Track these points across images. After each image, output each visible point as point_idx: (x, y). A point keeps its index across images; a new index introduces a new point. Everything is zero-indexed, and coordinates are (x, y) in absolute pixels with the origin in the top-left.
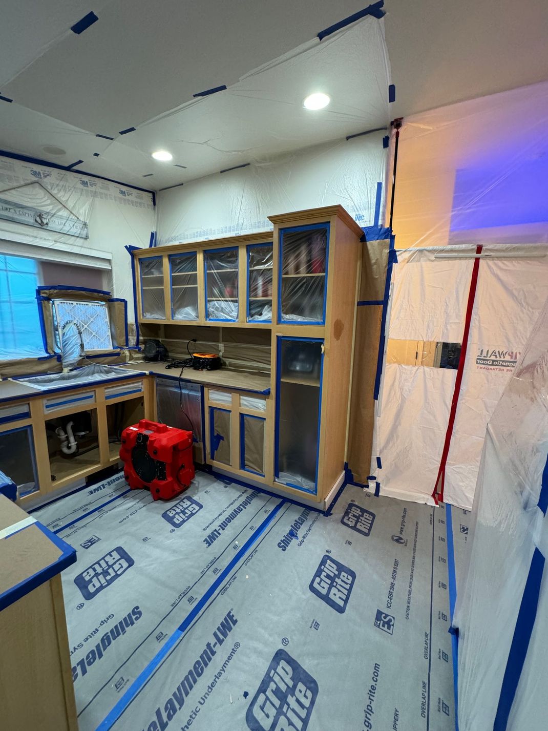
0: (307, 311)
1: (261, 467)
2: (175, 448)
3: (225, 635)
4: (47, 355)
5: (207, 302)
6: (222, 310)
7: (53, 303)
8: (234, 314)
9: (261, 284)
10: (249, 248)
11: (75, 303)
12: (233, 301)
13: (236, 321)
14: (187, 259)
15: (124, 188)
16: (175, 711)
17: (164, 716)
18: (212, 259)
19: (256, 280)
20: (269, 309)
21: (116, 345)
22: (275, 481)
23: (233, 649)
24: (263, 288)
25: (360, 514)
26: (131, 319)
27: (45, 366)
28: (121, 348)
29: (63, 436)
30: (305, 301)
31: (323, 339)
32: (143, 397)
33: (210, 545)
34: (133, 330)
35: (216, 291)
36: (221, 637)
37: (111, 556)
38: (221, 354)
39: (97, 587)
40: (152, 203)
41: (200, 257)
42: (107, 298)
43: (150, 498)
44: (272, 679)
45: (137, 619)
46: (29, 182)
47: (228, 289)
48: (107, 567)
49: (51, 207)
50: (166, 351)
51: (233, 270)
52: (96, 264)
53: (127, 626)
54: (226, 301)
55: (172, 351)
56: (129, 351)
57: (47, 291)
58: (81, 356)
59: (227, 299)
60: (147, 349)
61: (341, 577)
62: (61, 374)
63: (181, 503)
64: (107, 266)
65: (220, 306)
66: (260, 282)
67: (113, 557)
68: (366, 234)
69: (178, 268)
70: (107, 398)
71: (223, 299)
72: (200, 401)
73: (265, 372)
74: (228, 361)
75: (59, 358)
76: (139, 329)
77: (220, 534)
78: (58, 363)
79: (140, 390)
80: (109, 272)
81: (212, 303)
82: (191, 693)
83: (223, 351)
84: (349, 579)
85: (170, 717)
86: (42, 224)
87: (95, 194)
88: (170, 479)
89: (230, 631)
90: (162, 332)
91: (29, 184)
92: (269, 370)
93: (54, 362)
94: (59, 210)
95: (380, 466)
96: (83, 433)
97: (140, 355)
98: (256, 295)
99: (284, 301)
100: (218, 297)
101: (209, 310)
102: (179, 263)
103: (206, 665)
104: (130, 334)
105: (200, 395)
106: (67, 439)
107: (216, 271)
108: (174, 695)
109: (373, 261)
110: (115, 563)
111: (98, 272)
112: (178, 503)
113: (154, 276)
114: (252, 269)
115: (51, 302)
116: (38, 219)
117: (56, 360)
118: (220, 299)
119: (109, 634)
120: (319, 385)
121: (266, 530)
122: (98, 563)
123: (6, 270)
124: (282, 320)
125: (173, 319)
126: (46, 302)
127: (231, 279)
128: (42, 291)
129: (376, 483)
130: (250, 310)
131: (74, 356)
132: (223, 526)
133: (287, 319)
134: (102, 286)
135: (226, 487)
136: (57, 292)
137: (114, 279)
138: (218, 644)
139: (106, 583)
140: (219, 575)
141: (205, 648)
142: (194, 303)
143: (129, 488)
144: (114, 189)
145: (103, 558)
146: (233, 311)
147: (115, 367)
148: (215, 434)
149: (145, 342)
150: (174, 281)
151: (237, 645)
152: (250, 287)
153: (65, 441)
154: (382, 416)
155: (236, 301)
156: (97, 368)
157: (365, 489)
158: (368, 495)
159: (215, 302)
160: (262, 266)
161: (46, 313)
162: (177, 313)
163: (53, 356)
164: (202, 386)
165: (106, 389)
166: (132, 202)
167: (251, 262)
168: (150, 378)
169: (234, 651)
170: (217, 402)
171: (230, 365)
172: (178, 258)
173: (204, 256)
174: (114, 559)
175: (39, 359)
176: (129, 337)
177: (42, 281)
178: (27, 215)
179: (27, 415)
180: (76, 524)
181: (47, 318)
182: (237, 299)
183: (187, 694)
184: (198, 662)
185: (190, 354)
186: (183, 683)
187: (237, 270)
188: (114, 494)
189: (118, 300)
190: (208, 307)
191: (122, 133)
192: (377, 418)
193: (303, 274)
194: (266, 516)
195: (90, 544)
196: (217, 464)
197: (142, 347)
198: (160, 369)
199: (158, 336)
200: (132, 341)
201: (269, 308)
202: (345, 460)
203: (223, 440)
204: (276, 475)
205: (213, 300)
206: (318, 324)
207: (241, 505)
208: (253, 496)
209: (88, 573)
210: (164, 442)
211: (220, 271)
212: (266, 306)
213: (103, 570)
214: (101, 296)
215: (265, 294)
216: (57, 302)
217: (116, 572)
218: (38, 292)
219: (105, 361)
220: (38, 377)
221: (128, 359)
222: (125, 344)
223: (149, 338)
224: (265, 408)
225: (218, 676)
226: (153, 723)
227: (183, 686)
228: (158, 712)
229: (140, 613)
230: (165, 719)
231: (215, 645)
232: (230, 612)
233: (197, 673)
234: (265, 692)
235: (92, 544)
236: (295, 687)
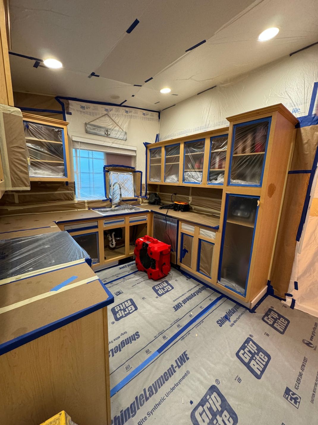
0: (248, 178)
1: (210, 273)
2: (161, 253)
3: (182, 364)
4: (106, 199)
5: (184, 172)
6: (193, 177)
7: (110, 174)
8: (200, 179)
9: (218, 161)
10: (212, 139)
11: (119, 173)
12: (199, 172)
13: (201, 183)
14: (175, 148)
15: (145, 112)
16: (153, 394)
17: (148, 393)
18: (189, 147)
19: (215, 158)
20: (222, 177)
21: (136, 195)
22: (217, 282)
23: (186, 374)
24: (219, 163)
25: (278, 317)
26: (144, 182)
27: (105, 204)
28: (138, 197)
29: (110, 239)
30: (248, 171)
31: (259, 197)
32: (147, 223)
33: (176, 310)
34: (144, 188)
35: (190, 166)
36: (180, 364)
37: (127, 302)
38: (190, 202)
39: (120, 316)
40: (158, 118)
41: (182, 146)
42: (133, 171)
43: (147, 277)
44: (207, 401)
45: (137, 338)
46: (104, 115)
47: (197, 164)
48: (125, 307)
49: (111, 126)
50: (160, 199)
51: (201, 153)
52: (129, 153)
53: (133, 340)
54: (195, 171)
55: (162, 200)
56: (142, 198)
57: (108, 168)
58: (120, 200)
59: (196, 170)
60: (150, 198)
61: (260, 355)
62: (111, 208)
63: (162, 284)
64: (134, 154)
65: (191, 174)
66: (217, 159)
67: (128, 303)
68: (300, 122)
69: (169, 153)
70: (130, 222)
71: (193, 170)
72: (176, 229)
73: (216, 215)
74: (193, 207)
75: (111, 200)
76: (147, 187)
77: (182, 306)
78: (110, 203)
79: (146, 220)
80: (135, 157)
81: (187, 173)
82: (162, 388)
83: (191, 201)
84: (265, 359)
85: (150, 396)
86: (108, 135)
87: (131, 117)
88: (157, 269)
89: (184, 363)
90: (158, 189)
91: (103, 116)
92: (219, 214)
93: (109, 202)
94: (115, 127)
95: (296, 288)
96: (118, 238)
97: (147, 201)
98: (214, 168)
99: (232, 172)
100: (190, 169)
101: (185, 177)
102: (170, 150)
103: (170, 376)
104: (143, 190)
105: (176, 225)
106: (112, 240)
107: (190, 154)
108: (153, 385)
109: (305, 141)
110: (129, 306)
111: (130, 157)
112: (161, 283)
113: (157, 158)
114: (213, 151)
115: (109, 173)
116: (106, 133)
117: (109, 201)
118: (192, 170)
119: (124, 341)
120: (253, 227)
121: (210, 311)
122: (121, 304)
123: (92, 158)
124: (231, 183)
125: (165, 182)
126: (107, 173)
127: (199, 159)
128: (106, 168)
129: (293, 299)
130: (210, 177)
131: (117, 200)
132: (185, 302)
133: (234, 183)
134: (131, 165)
135: (187, 280)
136: (112, 168)
137: (137, 161)
138: (177, 368)
139: (124, 315)
140: (180, 329)
141: (171, 367)
142: (177, 173)
143: (137, 270)
144: (140, 112)
145: (124, 302)
146: (199, 177)
147: (134, 206)
148: (183, 249)
149: (149, 194)
150: (167, 160)
151: (188, 372)
152: (211, 163)
153: (111, 241)
154: (302, 253)
155: (202, 172)
156: (126, 207)
157: (283, 302)
158: (285, 306)
159: (189, 172)
160: (219, 150)
161: (107, 178)
162: (167, 178)
163: (108, 199)
164: (178, 220)
165: (130, 217)
166: (148, 118)
167: (212, 147)
168: (151, 214)
169: (186, 375)
170: (186, 230)
171: (195, 209)
172: (170, 148)
173: (184, 145)
174: (128, 304)
175: (103, 200)
176: (142, 191)
177: (106, 162)
178: (102, 131)
179: (96, 227)
180: (113, 282)
181: (107, 181)
182: (202, 170)
183: (159, 388)
184: (166, 373)
185: (172, 201)
186: (157, 380)
187: (203, 153)
188: (130, 271)
189: (138, 171)
190: (184, 175)
191: (146, 82)
192: (298, 254)
193: (248, 153)
194: (211, 302)
195: (118, 293)
196: (183, 266)
197: (148, 196)
198: (156, 209)
199: (156, 191)
200: (144, 193)
201: (222, 175)
202: (268, 279)
203: (188, 253)
204: (219, 279)
205: (188, 171)
206: (256, 186)
207: (195, 292)
208: (203, 289)
209: (117, 308)
210: (156, 249)
211: (193, 154)
212: (220, 175)
213: (123, 308)
214: (130, 170)
215: (220, 167)
216: (112, 173)
217: (129, 311)
218: (104, 168)
219: (130, 203)
220: (102, 209)
221: (141, 203)
222: (140, 195)
223: (152, 192)
224: (215, 237)
225: (177, 385)
226: (142, 395)
227: (158, 382)
228: (145, 390)
229: (139, 335)
230: (148, 396)
231: (176, 367)
232: (185, 352)
233: (165, 378)
234: (203, 406)
235: (119, 294)
236: (222, 412)
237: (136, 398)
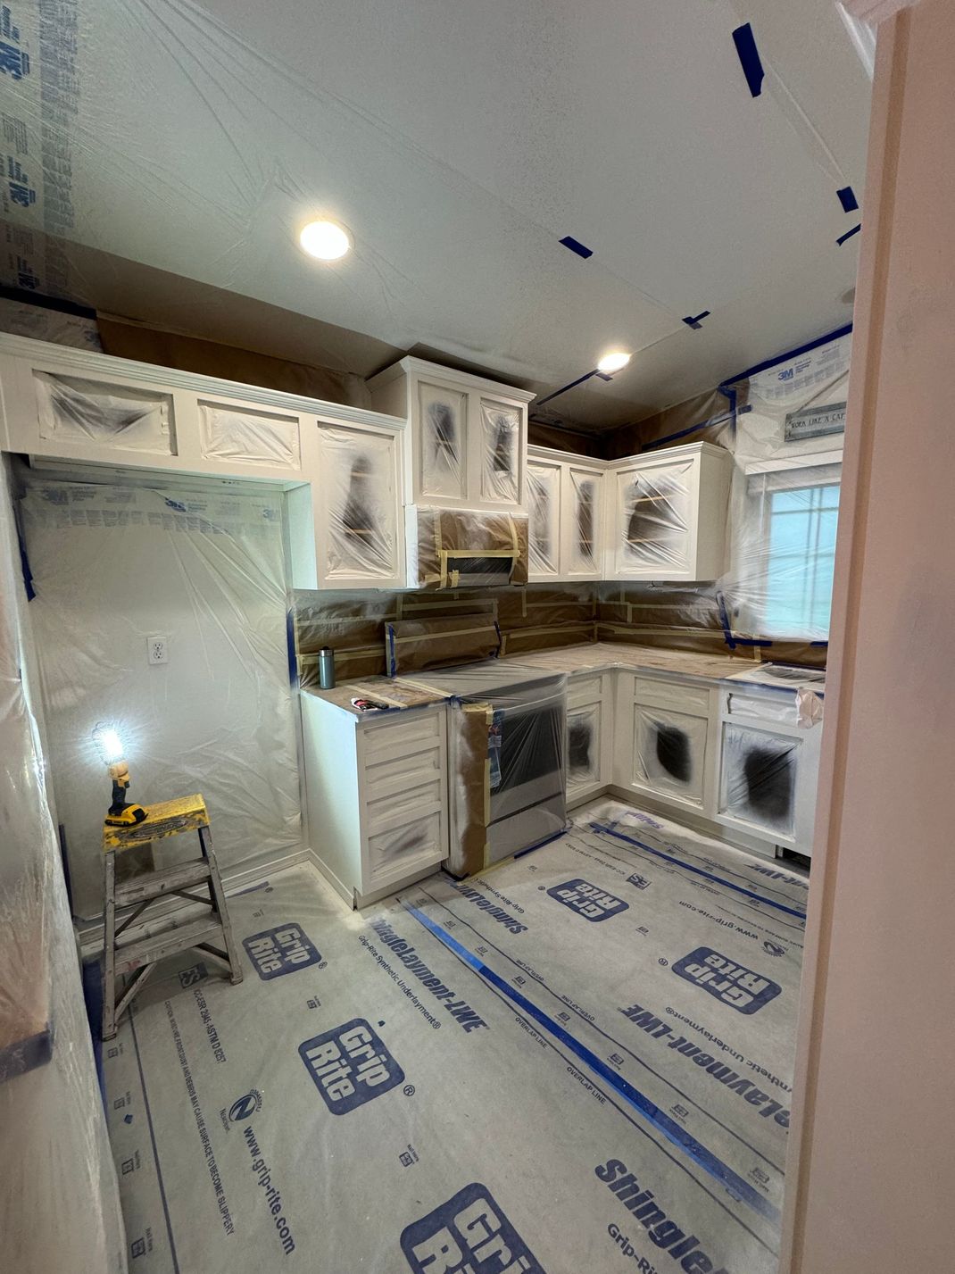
3: (454, 1013)
23: (435, 1020)
33: (624, 1012)
36: (454, 1010)
45: (512, 930)
48: (593, 900)
77: (656, 1035)
89: (457, 1019)
119: (502, 912)
123: (819, 510)
132: (684, 1049)
138: (447, 1003)
139: (567, 902)
141: (449, 992)
145: (608, 895)
151: (437, 1025)
169: (432, 1020)
183: (414, 971)
184: (439, 982)
186: (426, 968)
213: (589, 897)
217: (583, 908)
225: (415, 1000)
226: (406, 946)
227: (423, 969)
228: (412, 950)
229: (518, 931)
230: (404, 956)
231: (448, 1000)
232: (485, 1025)
233: (429, 981)
234: (371, 1043)
235: (636, 884)
236: (354, 1082)
237: (403, 940)
